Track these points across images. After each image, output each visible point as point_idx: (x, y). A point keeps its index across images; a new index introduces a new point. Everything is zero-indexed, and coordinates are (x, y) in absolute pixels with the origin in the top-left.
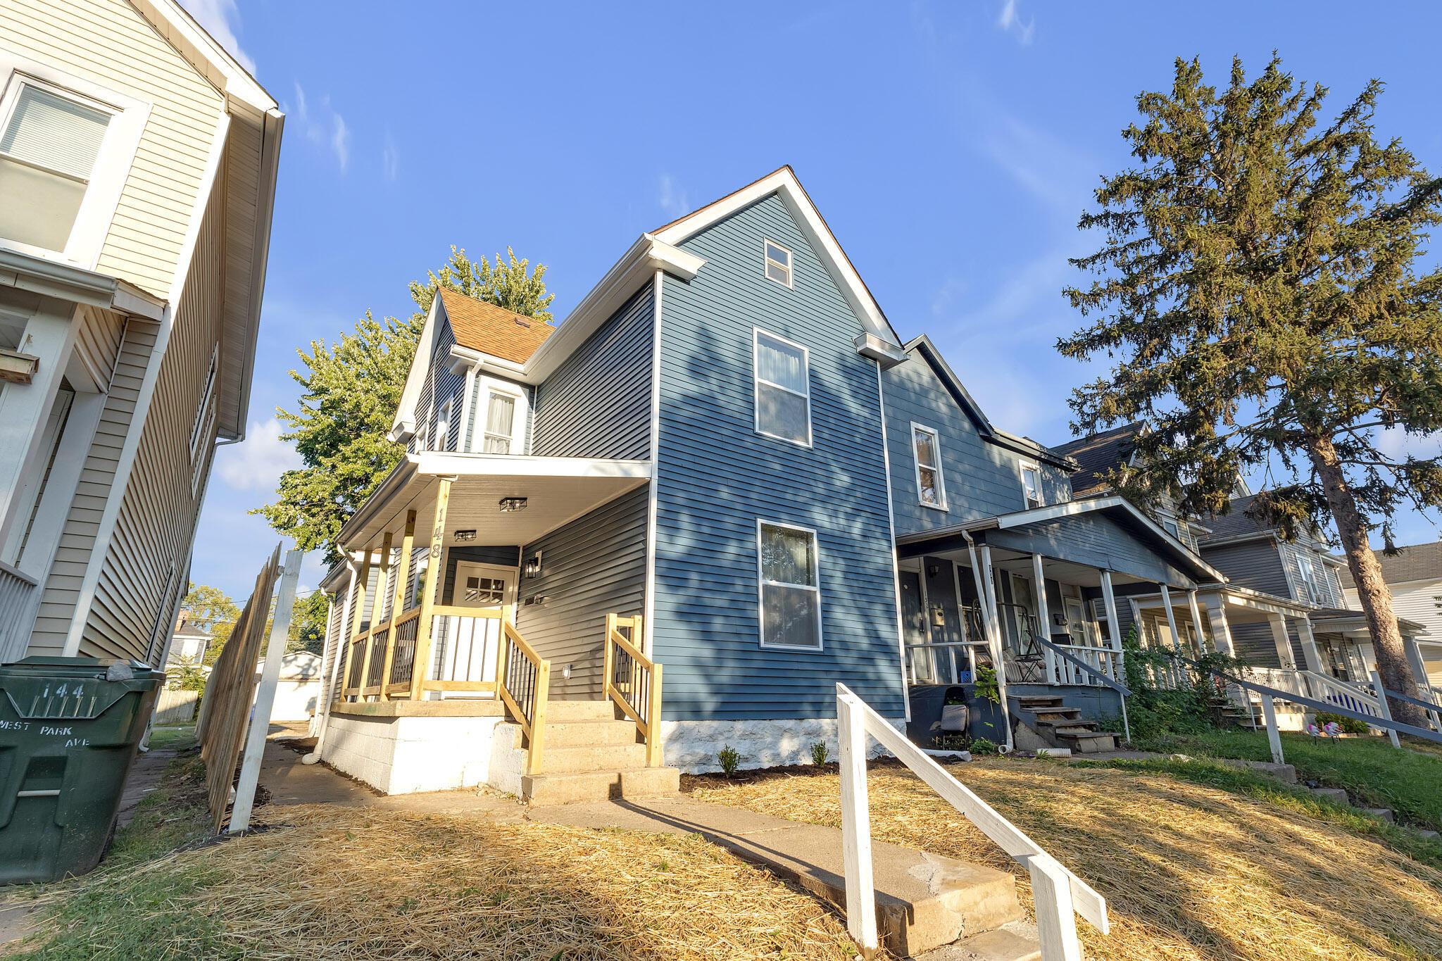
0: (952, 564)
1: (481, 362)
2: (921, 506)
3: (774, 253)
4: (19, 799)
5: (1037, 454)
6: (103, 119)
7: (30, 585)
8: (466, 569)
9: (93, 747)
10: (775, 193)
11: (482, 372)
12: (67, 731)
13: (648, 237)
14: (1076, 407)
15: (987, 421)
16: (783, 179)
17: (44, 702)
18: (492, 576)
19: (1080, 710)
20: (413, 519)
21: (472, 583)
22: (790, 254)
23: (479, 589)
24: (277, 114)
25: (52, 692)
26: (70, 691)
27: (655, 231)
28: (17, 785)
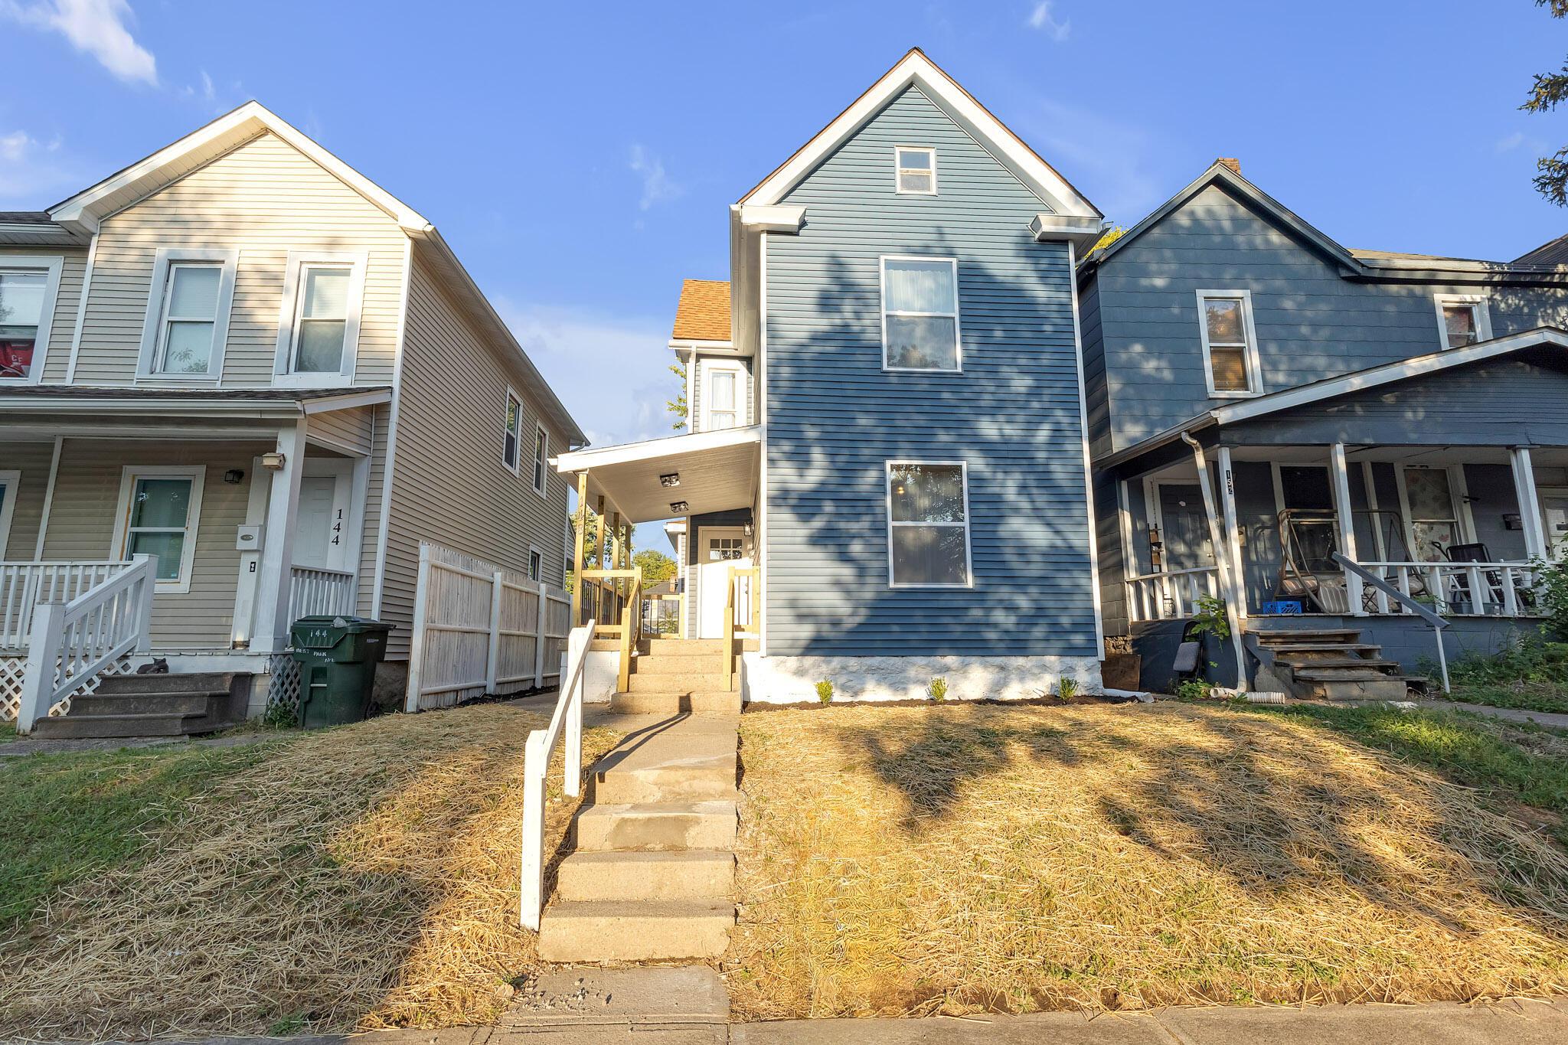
0: (1270, 466)
1: (694, 350)
2: (1210, 399)
3: (908, 160)
4: (312, 688)
5: (1481, 277)
6: (346, 273)
7: (348, 576)
8: (706, 533)
9: (337, 663)
10: (911, 85)
11: (700, 356)
12: (324, 654)
13: (735, 207)
14: (1549, 189)
15: (1348, 255)
16: (915, 65)
17: (311, 639)
18: (731, 537)
19: (1379, 647)
20: (602, 504)
21: (714, 544)
22: (932, 154)
23: (721, 549)
24: (429, 228)
25: (314, 634)
26: (321, 633)
27: (742, 200)
28: (309, 681)
